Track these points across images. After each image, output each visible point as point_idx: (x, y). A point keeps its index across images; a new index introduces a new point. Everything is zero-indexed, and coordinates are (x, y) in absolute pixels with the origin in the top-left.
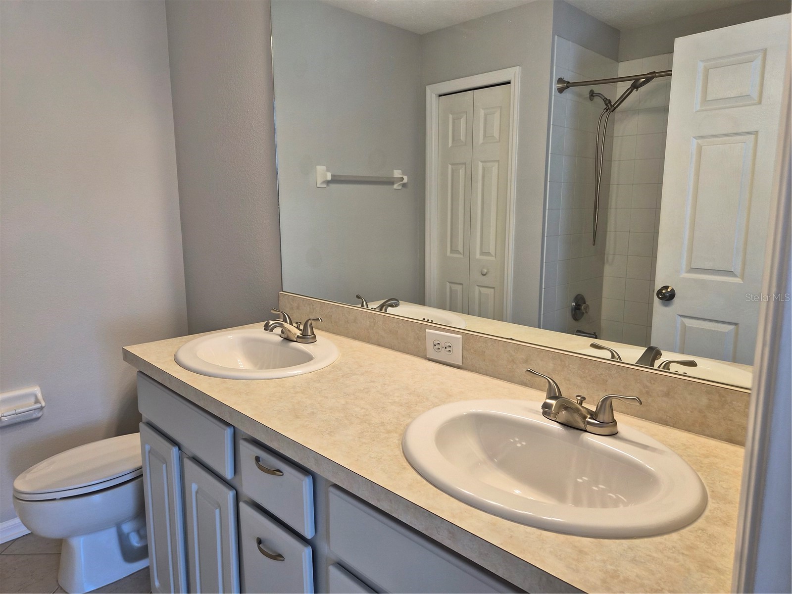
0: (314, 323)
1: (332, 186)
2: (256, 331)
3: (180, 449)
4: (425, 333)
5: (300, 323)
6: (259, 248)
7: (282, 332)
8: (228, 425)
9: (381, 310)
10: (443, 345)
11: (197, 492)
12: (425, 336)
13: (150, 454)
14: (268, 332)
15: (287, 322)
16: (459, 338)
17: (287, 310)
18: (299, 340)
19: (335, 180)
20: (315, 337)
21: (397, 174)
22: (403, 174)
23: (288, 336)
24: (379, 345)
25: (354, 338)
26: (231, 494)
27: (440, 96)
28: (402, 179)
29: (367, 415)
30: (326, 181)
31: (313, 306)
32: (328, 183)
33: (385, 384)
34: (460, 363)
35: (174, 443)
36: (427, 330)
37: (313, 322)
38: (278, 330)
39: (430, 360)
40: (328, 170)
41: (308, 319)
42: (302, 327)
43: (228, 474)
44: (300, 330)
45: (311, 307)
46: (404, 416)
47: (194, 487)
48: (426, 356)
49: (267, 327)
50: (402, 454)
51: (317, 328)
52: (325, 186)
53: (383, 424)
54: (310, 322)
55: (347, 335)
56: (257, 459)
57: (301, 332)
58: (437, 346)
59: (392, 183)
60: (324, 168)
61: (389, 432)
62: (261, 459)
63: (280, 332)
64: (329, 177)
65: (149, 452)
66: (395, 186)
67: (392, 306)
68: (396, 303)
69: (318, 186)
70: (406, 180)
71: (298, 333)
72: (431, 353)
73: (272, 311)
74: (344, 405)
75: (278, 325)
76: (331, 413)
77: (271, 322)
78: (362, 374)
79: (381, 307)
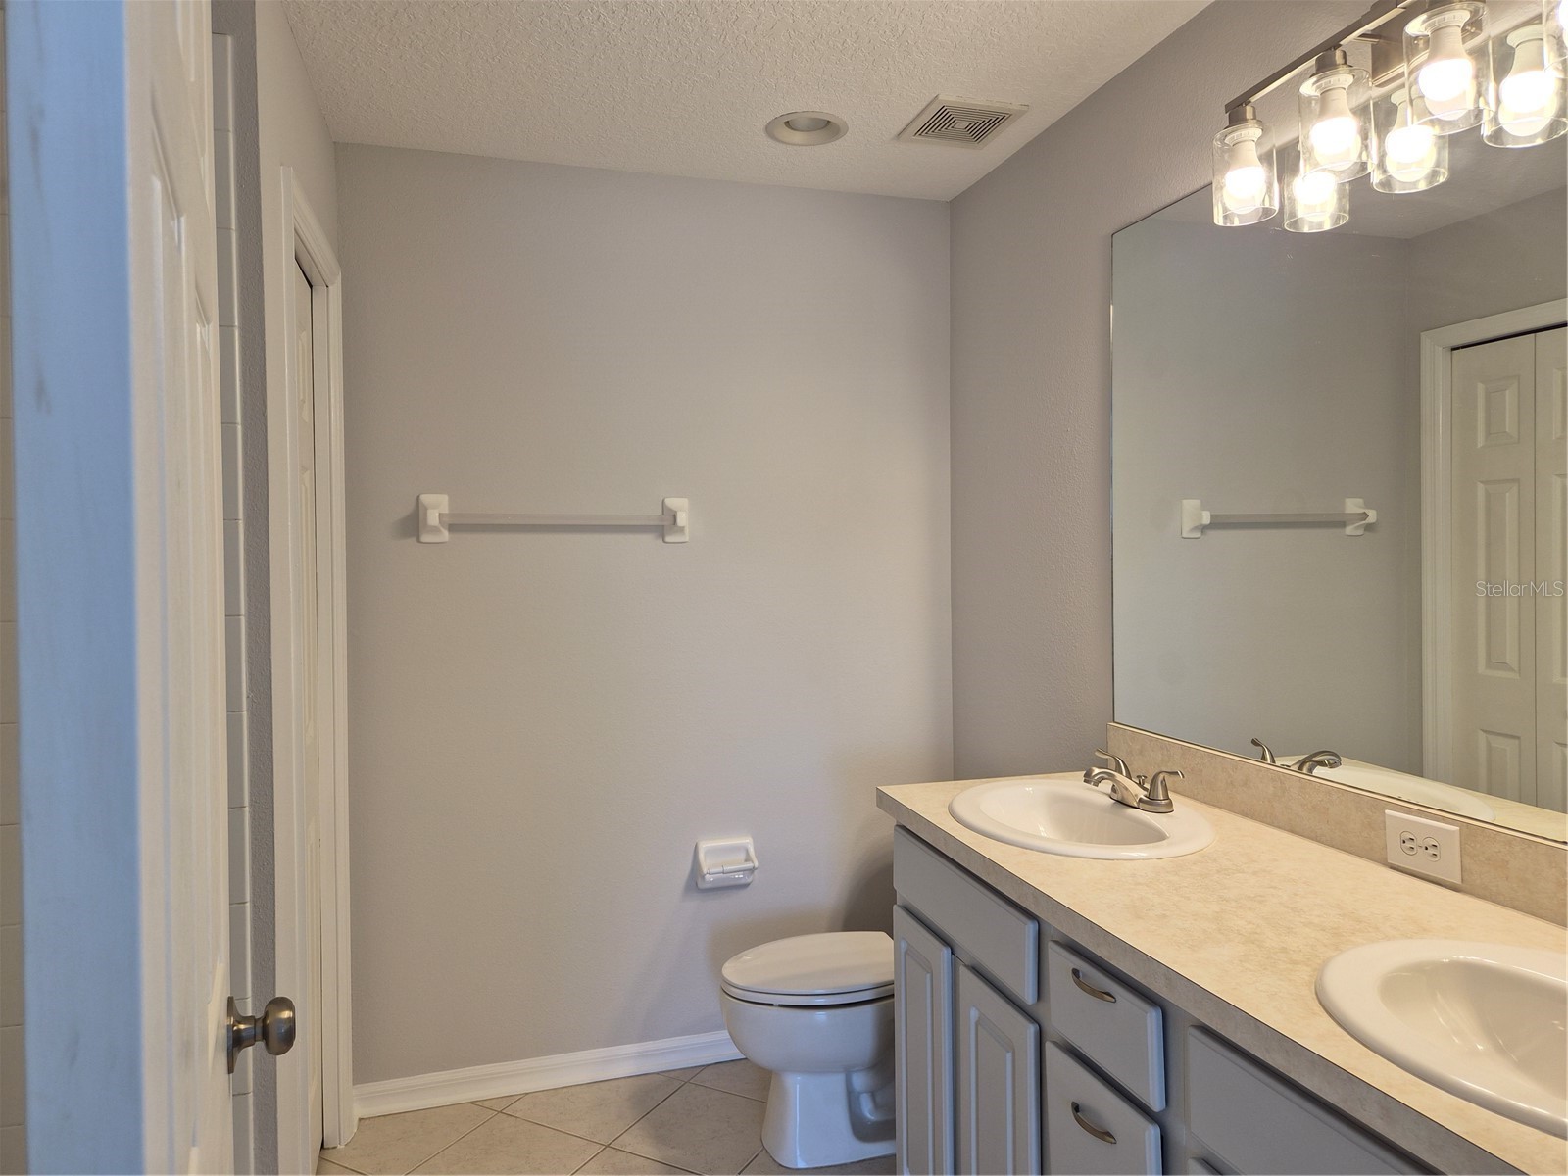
0: (1169, 780)
1: (1213, 534)
2: (1071, 784)
3: (952, 953)
4: (1384, 817)
5: (1145, 777)
6: (1075, 647)
7: (1114, 789)
8: (1030, 916)
9: (1300, 769)
10: (1420, 842)
11: (977, 1024)
12: (1384, 822)
13: (905, 957)
14: (1091, 786)
15: (1122, 774)
16: (1454, 831)
17: (1122, 755)
18: (1141, 805)
19: (1218, 524)
20: (1170, 804)
21: (1353, 506)
22: (1367, 505)
23: (1123, 797)
24: (1292, 831)
25: (1245, 815)
26: (1032, 1029)
27: (1454, 349)
28: (1366, 515)
29: (1256, 933)
30: (1202, 525)
31: (1168, 750)
32: (1204, 529)
33: (1296, 895)
34: (1457, 881)
35: (945, 941)
36: (1387, 811)
37: (1167, 777)
38: (1106, 786)
39: (1393, 868)
40: (1204, 507)
41: (1157, 771)
42: (1147, 786)
43: (1028, 996)
44: (1145, 789)
45: (1166, 752)
46: (1326, 946)
47: (974, 1014)
48: (1386, 859)
49: (1088, 778)
50: (1315, 996)
51: (1175, 792)
52: (1199, 535)
53: (1284, 950)
54: (1161, 777)
55: (1231, 809)
56: (1076, 972)
57: (1145, 793)
58: (1409, 844)
59: (1343, 525)
60: (1196, 502)
61: (1295, 963)
62: (1081, 975)
63: (1109, 790)
64: (1206, 519)
65: (906, 953)
66: (1349, 530)
67: (1322, 764)
68: (1332, 759)
69: (1184, 535)
70: (1373, 516)
71: (1142, 794)
72: (1396, 856)
73: (1097, 753)
74: (1217, 913)
75: (1106, 776)
76: (1195, 920)
77: (1096, 771)
78: (1255, 873)
79: (1302, 764)
